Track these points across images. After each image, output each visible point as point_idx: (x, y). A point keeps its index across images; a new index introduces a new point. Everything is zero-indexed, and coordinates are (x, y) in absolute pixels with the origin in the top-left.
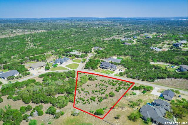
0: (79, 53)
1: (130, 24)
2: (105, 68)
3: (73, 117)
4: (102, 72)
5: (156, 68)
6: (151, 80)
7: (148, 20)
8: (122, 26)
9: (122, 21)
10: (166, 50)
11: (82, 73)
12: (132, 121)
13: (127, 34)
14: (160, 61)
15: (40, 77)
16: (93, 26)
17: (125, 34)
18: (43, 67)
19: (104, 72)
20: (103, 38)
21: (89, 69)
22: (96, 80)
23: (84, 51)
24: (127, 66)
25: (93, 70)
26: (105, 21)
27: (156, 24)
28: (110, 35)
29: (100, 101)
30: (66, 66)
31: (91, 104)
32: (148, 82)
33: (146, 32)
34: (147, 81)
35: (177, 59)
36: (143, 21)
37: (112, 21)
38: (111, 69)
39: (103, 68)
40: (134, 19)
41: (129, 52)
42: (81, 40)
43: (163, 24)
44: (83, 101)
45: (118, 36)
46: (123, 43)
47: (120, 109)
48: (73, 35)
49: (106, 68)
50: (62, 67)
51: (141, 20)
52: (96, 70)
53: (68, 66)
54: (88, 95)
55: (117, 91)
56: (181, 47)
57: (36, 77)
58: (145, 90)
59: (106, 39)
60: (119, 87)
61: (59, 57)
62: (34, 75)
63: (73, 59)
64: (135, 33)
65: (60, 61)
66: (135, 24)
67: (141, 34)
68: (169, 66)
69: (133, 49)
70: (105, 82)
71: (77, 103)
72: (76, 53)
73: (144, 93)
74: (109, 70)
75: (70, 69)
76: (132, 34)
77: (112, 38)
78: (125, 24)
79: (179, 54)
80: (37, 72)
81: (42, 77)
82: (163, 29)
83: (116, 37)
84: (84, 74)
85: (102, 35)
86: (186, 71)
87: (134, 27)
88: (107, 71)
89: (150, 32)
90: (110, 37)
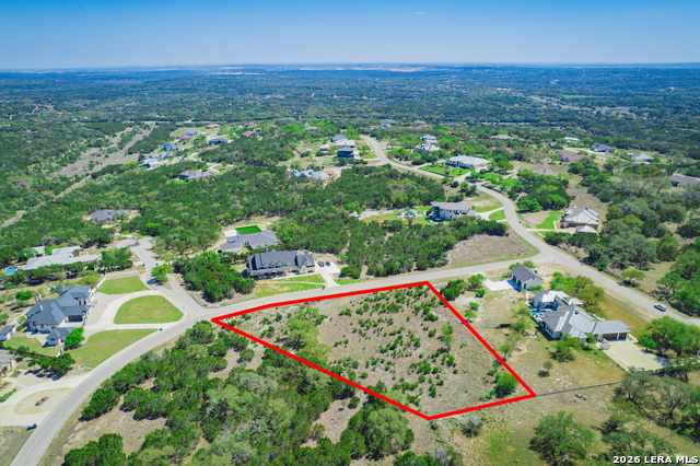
0: (76, 253)
1: (83, 98)
2: (274, 274)
3: (481, 439)
4: (287, 288)
5: (391, 229)
6: (439, 261)
8: (56, 109)
9: (29, 87)
10: (337, 171)
11: (235, 319)
15: (98, 415)
17: (117, 139)
18: (9, 374)
19: (294, 288)
20: (52, 170)
21: (230, 297)
22: (326, 320)
23: (85, 239)
25: (248, 296)
27: (175, 90)
28: (62, 151)
29: (450, 364)
30: (116, 322)
31: (445, 381)
32: (436, 268)
33: (179, 123)
34: (432, 267)
35: (398, 191)
38: (296, 272)
39: (268, 276)
40: (71, 77)
41: (246, 200)
43: (195, 91)
44: (417, 390)
45: (96, 150)
46: (174, 177)
47: (515, 353)
49: (280, 274)
52: (254, 290)
53: (121, 317)
54: (392, 368)
55: (433, 320)
56: (359, 158)
57: (69, 430)
58: (470, 289)
59: (67, 171)
60: (417, 309)
61: (18, 296)
62: (35, 427)
63: (98, 286)
64: (147, 133)
65: (63, 309)
66: (102, 99)
67: (172, 134)
68: (399, 214)
69: (246, 190)
70: (359, 312)
71: (417, 404)
72: (63, 256)
73: (481, 296)
74: (293, 275)
75: (166, 326)
76: (139, 137)
77: (87, 162)
78: (59, 100)
79: (379, 176)
80: (19, 405)
81: (105, 412)
82: (215, 108)
83: (96, 159)
84: (251, 321)
85: (32, 159)
86: (454, 216)
87: (109, 110)
88: (291, 279)
89: (190, 121)
90: (73, 159)
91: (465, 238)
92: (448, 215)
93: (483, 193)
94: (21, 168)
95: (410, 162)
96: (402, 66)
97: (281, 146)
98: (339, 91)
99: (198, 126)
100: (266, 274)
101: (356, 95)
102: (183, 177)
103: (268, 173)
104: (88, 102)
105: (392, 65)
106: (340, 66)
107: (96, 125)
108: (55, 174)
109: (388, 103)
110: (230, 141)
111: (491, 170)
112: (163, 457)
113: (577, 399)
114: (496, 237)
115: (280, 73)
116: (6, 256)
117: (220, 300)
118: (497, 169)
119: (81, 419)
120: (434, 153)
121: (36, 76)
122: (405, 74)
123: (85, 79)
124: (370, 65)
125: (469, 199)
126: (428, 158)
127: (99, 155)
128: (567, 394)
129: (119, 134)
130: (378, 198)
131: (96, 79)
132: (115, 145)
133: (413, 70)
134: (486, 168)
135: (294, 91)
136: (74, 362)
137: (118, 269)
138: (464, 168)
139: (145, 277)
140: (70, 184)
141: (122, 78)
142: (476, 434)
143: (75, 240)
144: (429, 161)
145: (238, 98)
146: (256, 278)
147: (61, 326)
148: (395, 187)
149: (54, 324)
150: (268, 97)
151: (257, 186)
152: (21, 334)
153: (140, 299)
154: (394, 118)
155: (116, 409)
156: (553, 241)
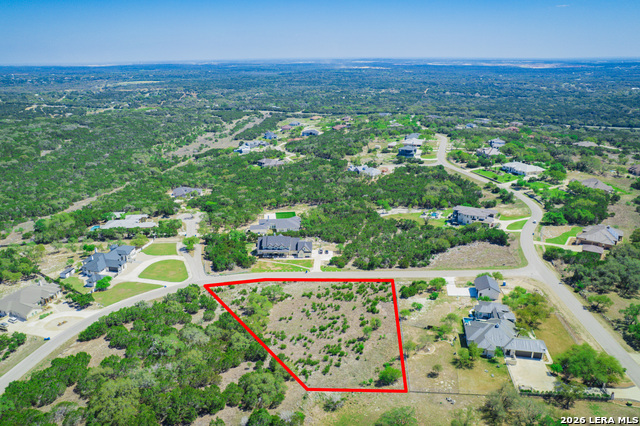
0: (143, 220)
1: (223, 87)
2: (276, 255)
3: (334, 415)
4: (279, 268)
5: (404, 228)
6: (421, 262)
7: (269, 70)
8: (198, 97)
9: (186, 77)
10: (391, 168)
11: (223, 287)
12: (467, 370)
13: (238, 127)
14: (396, 204)
15: (88, 340)
16: (91, 104)
17: (231, 126)
18: (54, 301)
19: (284, 268)
20: (169, 150)
21: (231, 269)
22: (289, 298)
23: (154, 209)
24: (333, 237)
25: (246, 270)
26: (125, 79)
27: (301, 82)
28: (183, 134)
29: (360, 351)
30: (139, 276)
31: (343, 364)
32: (416, 268)
33: (289, 114)
34: (413, 266)
35: (433, 192)
36: (253, 73)
37: (147, 77)
38: (295, 255)
39: (271, 256)
40: (222, 68)
41: (298, 188)
42: (93, 167)
43: (319, 83)
44: (315, 367)
45: (210, 135)
46: (255, 163)
47: (422, 353)
48: (45, 148)
49: (281, 255)
50: (128, 283)
51: (246, 71)
52: (253, 266)
53: (146, 273)
54: (309, 345)
55: (374, 313)
56: (419, 157)
57: (67, 345)
58: (429, 291)
59: (179, 152)
60: (369, 301)
61: (85, 248)
62: (48, 339)
63: (143, 248)
64: (258, 121)
65: (106, 261)
66: (237, 89)
67: (279, 124)
68: (424, 214)
69: (303, 180)
70: (319, 297)
71: (307, 377)
72: (132, 221)
73: (434, 299)
74: (292, 258)
75: (169, 284)
76: (250, 125)
77: (199, 145)
78: (202, 88)
79: (426, 176)
80: (49, 323)
81: (94, 338)
82: (329, 100)
83: (208, 143)
84: (233, 291)
85: (157, 140)
86: (471, 221)
87: (239, 98)
88: (288, 261)
89: (300, 113)
90: (189, 141)
91: (464, 244)
92: (465, 220)
93: (520, 201)
94: (146, 147)
95: (464, 165)
96: (534, 62)
97: (355, 142)
98: (454, 88)
99: (305, 117)
100: (271, 255)
101: (469, 91)
102: (260, 164)
103: (329, 166)
104: (226, 91)
105: (524, 61)
106: (468, 61)
107: (221, 113)
108: (170, 154)
109: (498, 102)
110: (320, 133)
111: (543, 178)
112: (102, 374)
113: (445, 402)
114: (496, 245)
115: (406, 67)
116: (94, 216)
117: (222, 270)
118: (549, 178)
119: (78, 340)
120: (492, 157)
121: (196, 67)
122: (535, 71)
123: (233, 70)
124: (500, 61)
125: (503, 206)
126: (484, 162)
127: (211, 139)
128: (439, 396)
129: (235, 122)
130: (411, 198)
131: (240, 70)
132: (228, 131)
133: (547, 66)
134: (537, 177)
135: (410, 86)
136: (93, 300)
137: (165, 236)
138: (515, 174)
139: (180, 245)
140: (177, 162)
141: (263, 70)
142: (333, 410)
143: (145, 209)
144: (483, 165)
145: (354, 92)
146: (261, 256)
147: (101, 273)
148: (432, 188)
149: (97, 271)
150: (383, 91)
151: (315, 177)
152: (76, 275)
153: (166, 261)
154: (493, 118)
155: (102, 337)
156: (549, 256)
